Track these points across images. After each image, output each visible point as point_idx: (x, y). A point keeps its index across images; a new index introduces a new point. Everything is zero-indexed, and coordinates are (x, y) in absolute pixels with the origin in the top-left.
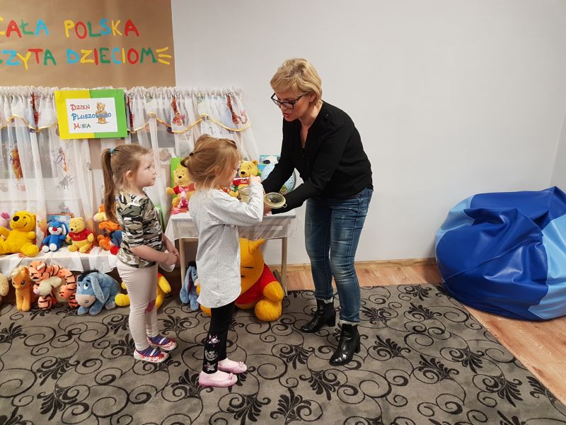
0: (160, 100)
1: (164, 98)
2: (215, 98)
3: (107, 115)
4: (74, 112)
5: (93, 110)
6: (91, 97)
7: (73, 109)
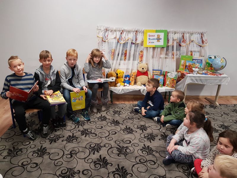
0: (178, 35)
1: (180, 34)
2: (197, 34)
3: (160, 39)
4: (150, 37)
5: (156, 37)
6: (156, 32)
7: (149, 36)
